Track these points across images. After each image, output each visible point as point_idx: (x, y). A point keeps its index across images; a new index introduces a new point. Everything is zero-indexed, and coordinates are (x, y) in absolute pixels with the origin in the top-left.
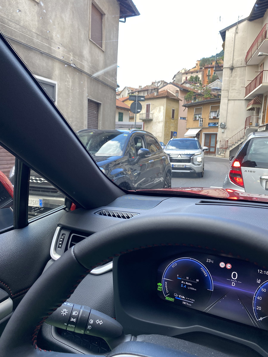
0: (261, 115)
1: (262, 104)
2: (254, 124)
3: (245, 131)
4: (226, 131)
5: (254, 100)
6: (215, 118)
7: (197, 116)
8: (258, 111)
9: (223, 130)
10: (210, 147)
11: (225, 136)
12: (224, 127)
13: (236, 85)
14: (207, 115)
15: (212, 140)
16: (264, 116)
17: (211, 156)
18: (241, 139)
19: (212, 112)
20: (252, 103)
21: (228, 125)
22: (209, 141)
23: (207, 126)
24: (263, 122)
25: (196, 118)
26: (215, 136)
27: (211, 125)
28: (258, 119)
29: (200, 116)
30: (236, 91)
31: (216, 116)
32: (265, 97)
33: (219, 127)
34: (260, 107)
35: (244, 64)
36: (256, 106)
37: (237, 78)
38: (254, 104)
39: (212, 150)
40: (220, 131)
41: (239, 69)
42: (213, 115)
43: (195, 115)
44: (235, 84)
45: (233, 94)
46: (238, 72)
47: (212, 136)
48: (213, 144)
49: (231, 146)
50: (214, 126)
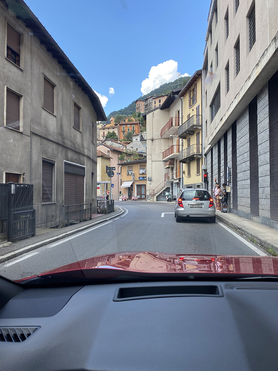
0: (175, 171)
1: (174, 165)
2: (171, 178)
3: (165, 182)
4: (152, 182)
5: (169, 162)
6: (143, 174)
7: (130, 172)
8: (172, 169)
9: (150, 182)
10: (141, 195)
11: (152, 186)
12: (150, 180)
13: (157, 151)
14: (137, 171)
15: (142, 189)
16: (176, 173)
17: (144, 201)
18: (163, 188)
19: (141, 169)
20: (168, 164)
21: (153, 179)
22: (140, 190)
23: (138, 180)
24: (176, 176)
25: (129, 173)
26: (144, 186)
27: (141, 178)
28: (173, 175)
29: (132, 172)
30: (157, 155)
31: (144, 172)
32: (176, 160)
33: (147, 180)
34: (173, 167)
35: (160, 137)
36: (171, 166)
37: (156, 147)
38: (169, 165)
39: (143, 197)
40: (148, 183)
41: (157, 140)
42: (141, 171)
43: (128, 171)
44: (155, 151)
45: (155, 157)
46: (156, 142)
47: (142, 186)
48: (143, 192)
49: (156, 194)
50: (143, 179)
